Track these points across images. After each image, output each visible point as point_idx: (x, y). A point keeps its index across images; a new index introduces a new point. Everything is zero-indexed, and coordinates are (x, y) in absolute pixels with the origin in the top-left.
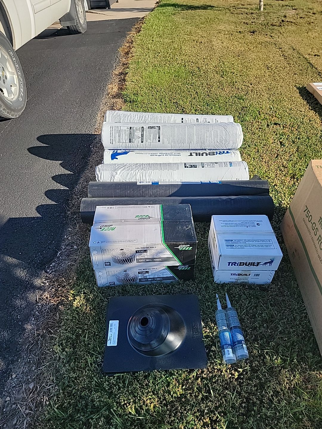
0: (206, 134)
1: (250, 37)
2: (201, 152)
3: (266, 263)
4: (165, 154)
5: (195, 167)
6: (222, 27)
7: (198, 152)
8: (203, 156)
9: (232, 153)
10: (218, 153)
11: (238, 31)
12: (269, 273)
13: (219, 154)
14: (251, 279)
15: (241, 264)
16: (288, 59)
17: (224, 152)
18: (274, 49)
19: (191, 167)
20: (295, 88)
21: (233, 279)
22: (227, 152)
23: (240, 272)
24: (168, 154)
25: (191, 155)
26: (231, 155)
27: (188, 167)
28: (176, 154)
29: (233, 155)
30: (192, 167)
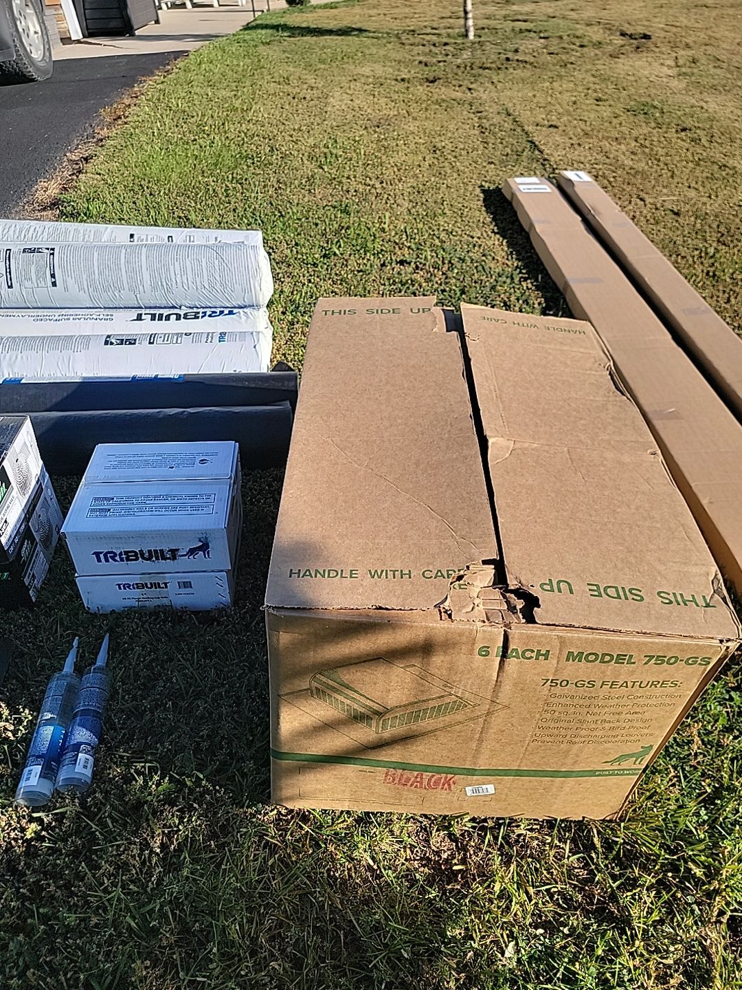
0: (172, 267)
1: (421, 90)
2: (166, 312)
3: (192, 552)
4: (71, 318)
5: (130, 343)
6: (366, 70)
7: (157, 312)
8: (169, 320)
9: (242, 313)
10: (208, 313)
11: (399, 78)
12: (211, 577)
13: (210, 316)
14: (176, 597)
15: (130, 556)
16: (487, 134)
17: (221, 312)
18: (465, 113)
19: (122, 342)
20: (478, 190)
21: (131, 598)
22: (231, 313)
23: (137, 579)
24: (79, 317)
25: (139, 318)
26: (238, 318)
27: (112, 344)
28: (101, 317)
29: (244, 318)
30: (122, 344)
